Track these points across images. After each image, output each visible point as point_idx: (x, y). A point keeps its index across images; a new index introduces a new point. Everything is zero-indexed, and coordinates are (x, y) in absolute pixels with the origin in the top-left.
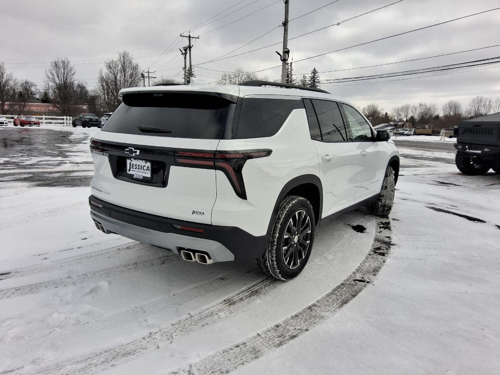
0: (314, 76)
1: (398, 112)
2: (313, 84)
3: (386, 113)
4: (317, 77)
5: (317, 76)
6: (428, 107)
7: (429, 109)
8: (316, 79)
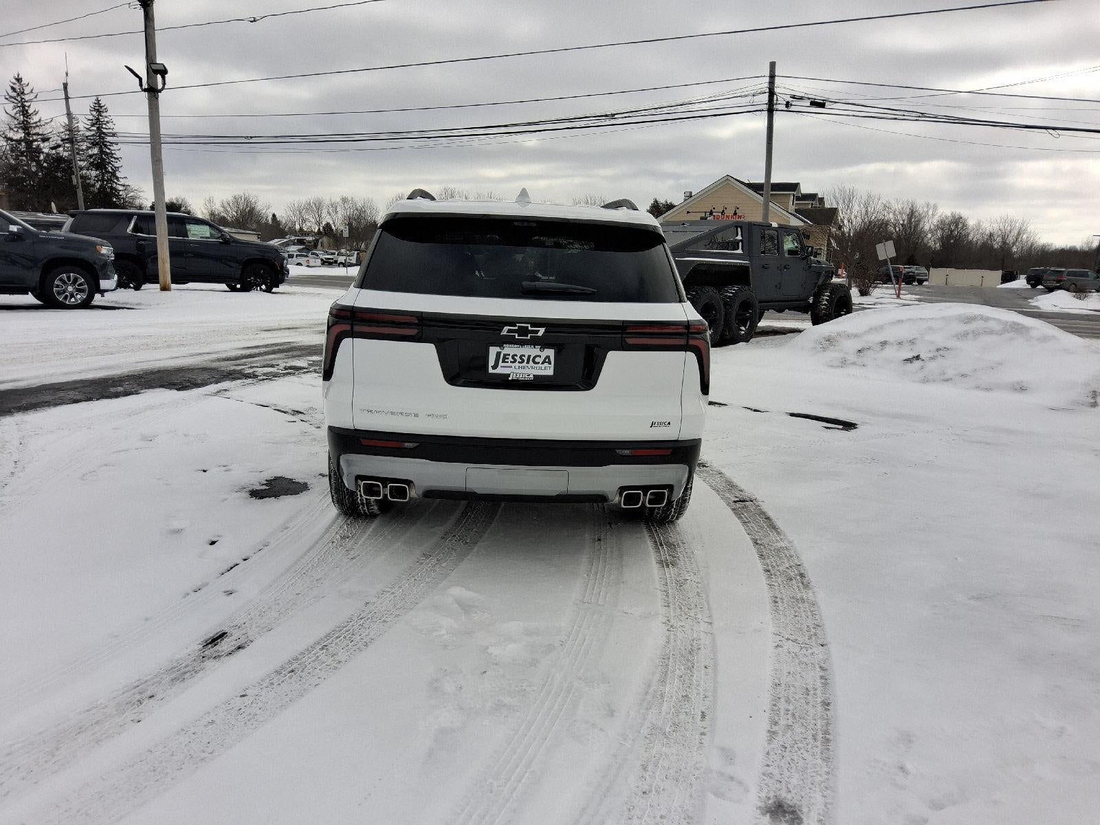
0: (98, 119)
1: (300, 211)
2: (100, 138)
3: (274, 216)
4: (108, 122)
5: (106, 119)
6: (359, 205)
7: (362, 211)
8: (104, 126)
